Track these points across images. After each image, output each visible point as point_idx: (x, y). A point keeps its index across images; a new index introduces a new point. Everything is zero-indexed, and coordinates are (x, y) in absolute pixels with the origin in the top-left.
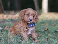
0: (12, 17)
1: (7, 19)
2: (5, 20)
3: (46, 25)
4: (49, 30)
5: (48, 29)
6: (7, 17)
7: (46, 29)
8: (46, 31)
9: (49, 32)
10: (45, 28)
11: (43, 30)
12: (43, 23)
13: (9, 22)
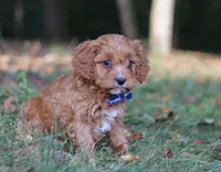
0: (31, 66)
1: (13, 70)
2: (3, 74)
3: (165, 99)
4: (177, 117)
5: (171, 114)
7: (165, 116)
8: (164, 120)
9: (174, 127)
10: (160, 111)
11: (150, 119)
12: (152, 91)
13: (21, 80)
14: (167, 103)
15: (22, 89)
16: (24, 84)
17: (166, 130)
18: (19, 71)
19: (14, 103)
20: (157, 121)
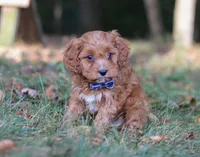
2: (45, 65)
3: (187, 88)
4: (198, 104)
5: (193, 101)
6: (51, 55)
7: (188, 102)
8: (186, 106)
9: (196, 112)
10: (184, 98)
11: (175, 105)
12: (176, 80)
13: (60, 71)
14: (189, 91)
15: (62, 78)
16: (63, 74)
17: (188, 116)
18: (58, 63)
19: (54, 91)
20: (181, 107)
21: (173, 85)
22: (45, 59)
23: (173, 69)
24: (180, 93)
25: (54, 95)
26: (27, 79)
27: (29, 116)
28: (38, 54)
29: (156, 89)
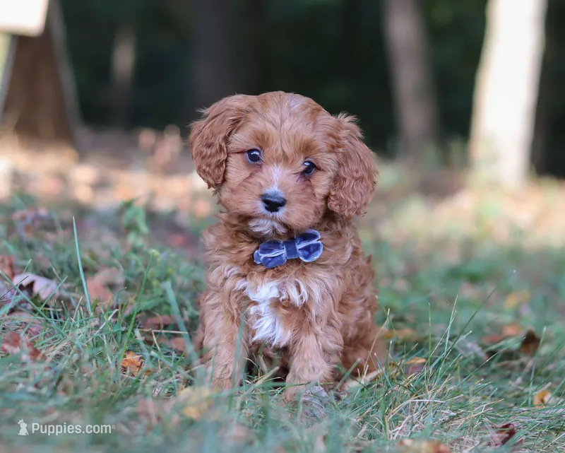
3: (511, 302)
6: (101, 185)
7: (513, 344)
14: (516, 313)
15: (135, 250)
19: (111, 286)
20: (491, 353)
21: (468, 292)
22: (83, 194)
23: (469, 246)
24: (490, 316)
25: (111, 299)
26: (30, 247)
27: (35, 353)
28: (62, 177)
29: (416, 300)
